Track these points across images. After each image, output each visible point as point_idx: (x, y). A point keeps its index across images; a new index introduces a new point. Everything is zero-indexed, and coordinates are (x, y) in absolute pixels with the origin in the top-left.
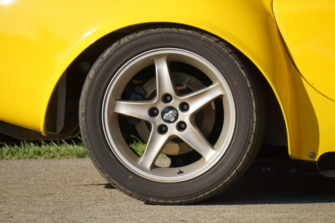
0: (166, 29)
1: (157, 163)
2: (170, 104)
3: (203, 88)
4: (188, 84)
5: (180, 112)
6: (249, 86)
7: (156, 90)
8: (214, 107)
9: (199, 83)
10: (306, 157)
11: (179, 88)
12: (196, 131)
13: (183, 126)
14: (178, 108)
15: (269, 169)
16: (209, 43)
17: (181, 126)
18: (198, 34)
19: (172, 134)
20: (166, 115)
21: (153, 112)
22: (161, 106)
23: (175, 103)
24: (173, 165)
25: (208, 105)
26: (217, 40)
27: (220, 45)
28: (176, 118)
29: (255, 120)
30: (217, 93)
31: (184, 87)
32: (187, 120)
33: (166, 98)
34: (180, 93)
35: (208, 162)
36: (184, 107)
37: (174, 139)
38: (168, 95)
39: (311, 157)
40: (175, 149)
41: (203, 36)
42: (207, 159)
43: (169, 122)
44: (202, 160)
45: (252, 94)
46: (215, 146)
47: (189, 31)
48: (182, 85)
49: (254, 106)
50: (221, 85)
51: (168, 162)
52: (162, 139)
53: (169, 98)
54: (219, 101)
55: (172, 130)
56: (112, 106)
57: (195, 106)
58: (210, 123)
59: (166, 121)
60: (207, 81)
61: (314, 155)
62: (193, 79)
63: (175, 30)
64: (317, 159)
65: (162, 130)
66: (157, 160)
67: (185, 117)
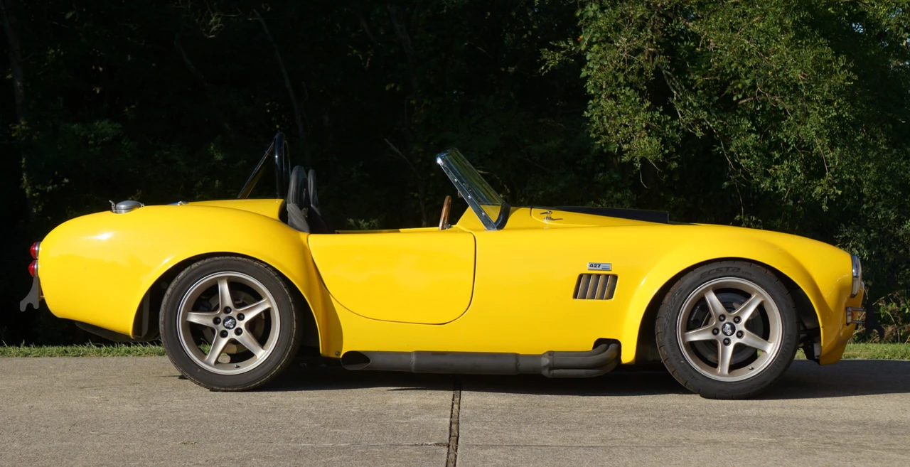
0: (226, 257)
1: (219, 360)
2: (231, 314)
3: (255, 302)
4: (244, 299)
5: (237, 321)
6: (291, 301)
7: (219, 304)
8: (263, 317)
9: (253, 298)
10: (333, 355)
11: (237, 302)
12: (249, 335)
13: (240, 331)
14: (236, 318)
15: (305, 364)
16: (260, 268)
17: (238, 332)
18: (251, 261)
19: (232, 338)
20: (227, 323)
21: (216, 321)
22: (223, 316)
23: (234, 314)
24: (232, 361)
25: (259, 316)
26: (266, 266)
27: (268, 270)
28: (235, 325)
29: (295, 327)
30: (267, 306)
31: (241, 302)
32: (243, 327)
33: (227, 310)
34: (238, 306)
35: (259, 359)
36: (241, 317)
37: (233, 342)
38: (228, 308)
39: (337, 355)
40: (234, 349)
41: (255, 263)
42: (258, 357)
43: (229, 328)
44: (254, 357)
45: (293, 307)
46: (264, 347)
47: (244, 259)
48: (239, 300)
49: (294, 316)
50: (269, 300)
51: (228, 359)
52: (224, 341)
53: (229, 310)
54: (268, 312)
55: (232, 334)
56: (185, 316)
57: (249, 316)
58: (260, 330)
59: (226, 327)
60: (258, 297)
61: (339, 353)
62: (248, 296)
63: (234, 258)
64: (341, 357)
65: (224, 334)
66: (220, 357)
67: (241, 324)
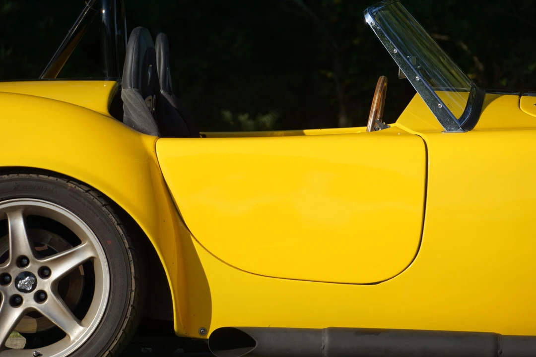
0: (23, 175)
1: (8, 344)
2: (28, 268)
3: (69, 248)
4: (50, 243)
5: (39, 279)
6: (127, 246)
7: (8, 252)
8: (82, 273)
9: (64, 242)
10: (195, 334)
11: (38, 249)
12: (59, 302)
13: (43, 296)
14: (36, 274)
15: (150, 349)
16: (78, 193)
17: (40, 297)
18: (63, 182)
19: (29, 306)
20: (22, 282)
21: (4, 279)
22: (15, 272)
23: (33, 267)
24: (29, 346)
25: (75, 270)
26: (87, 189)
27: (91, 196)
28: (34, 286)
29: (133, 288)
30: (88, 254)
31: (45, 247)
32: (48, 289)
33: (22, 261)
34: (39, 255)
35: (74, 341)
36: (45, 272)
37: (31, 313)
38: (24, 257)
39: (201, 333)
40: (32, 326)
41: (70, 185)
42: (72, 338)
43: (25, 291)
44: (66, 338)
45: (130, 255)
46: (83, 321)
47: (51, 178)
48: (42, 245)
49: (133, 271)
50: (91, 245)
51: (21, 342)
52: (16, 313)
53: (25, 261)
54: (89, 265)
55: (29, 301)
57: (58, 272)
58: (77, 293)
59: (21, 290)
60: (73, 240)
61: (205, 331)
62: (57, 238)
63: (34, 176)
64: (208, 337)
65: (16, 301)
66: (9, 339)
67: (45, 285)
